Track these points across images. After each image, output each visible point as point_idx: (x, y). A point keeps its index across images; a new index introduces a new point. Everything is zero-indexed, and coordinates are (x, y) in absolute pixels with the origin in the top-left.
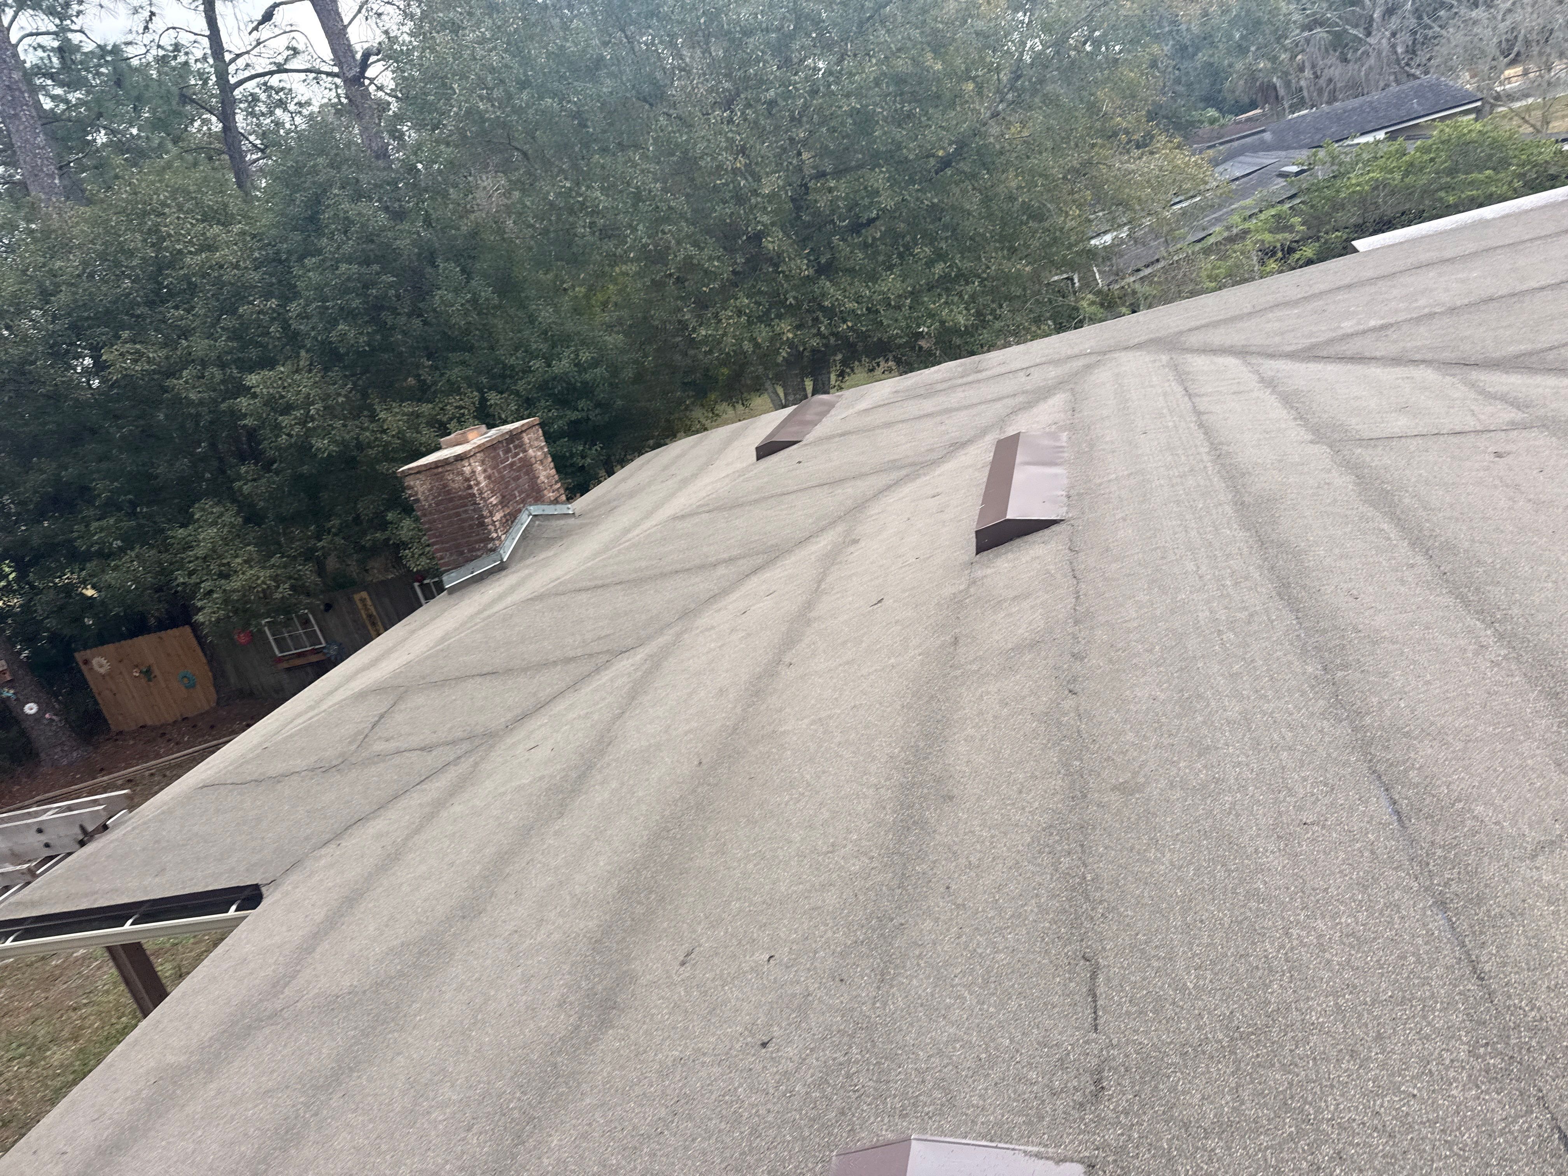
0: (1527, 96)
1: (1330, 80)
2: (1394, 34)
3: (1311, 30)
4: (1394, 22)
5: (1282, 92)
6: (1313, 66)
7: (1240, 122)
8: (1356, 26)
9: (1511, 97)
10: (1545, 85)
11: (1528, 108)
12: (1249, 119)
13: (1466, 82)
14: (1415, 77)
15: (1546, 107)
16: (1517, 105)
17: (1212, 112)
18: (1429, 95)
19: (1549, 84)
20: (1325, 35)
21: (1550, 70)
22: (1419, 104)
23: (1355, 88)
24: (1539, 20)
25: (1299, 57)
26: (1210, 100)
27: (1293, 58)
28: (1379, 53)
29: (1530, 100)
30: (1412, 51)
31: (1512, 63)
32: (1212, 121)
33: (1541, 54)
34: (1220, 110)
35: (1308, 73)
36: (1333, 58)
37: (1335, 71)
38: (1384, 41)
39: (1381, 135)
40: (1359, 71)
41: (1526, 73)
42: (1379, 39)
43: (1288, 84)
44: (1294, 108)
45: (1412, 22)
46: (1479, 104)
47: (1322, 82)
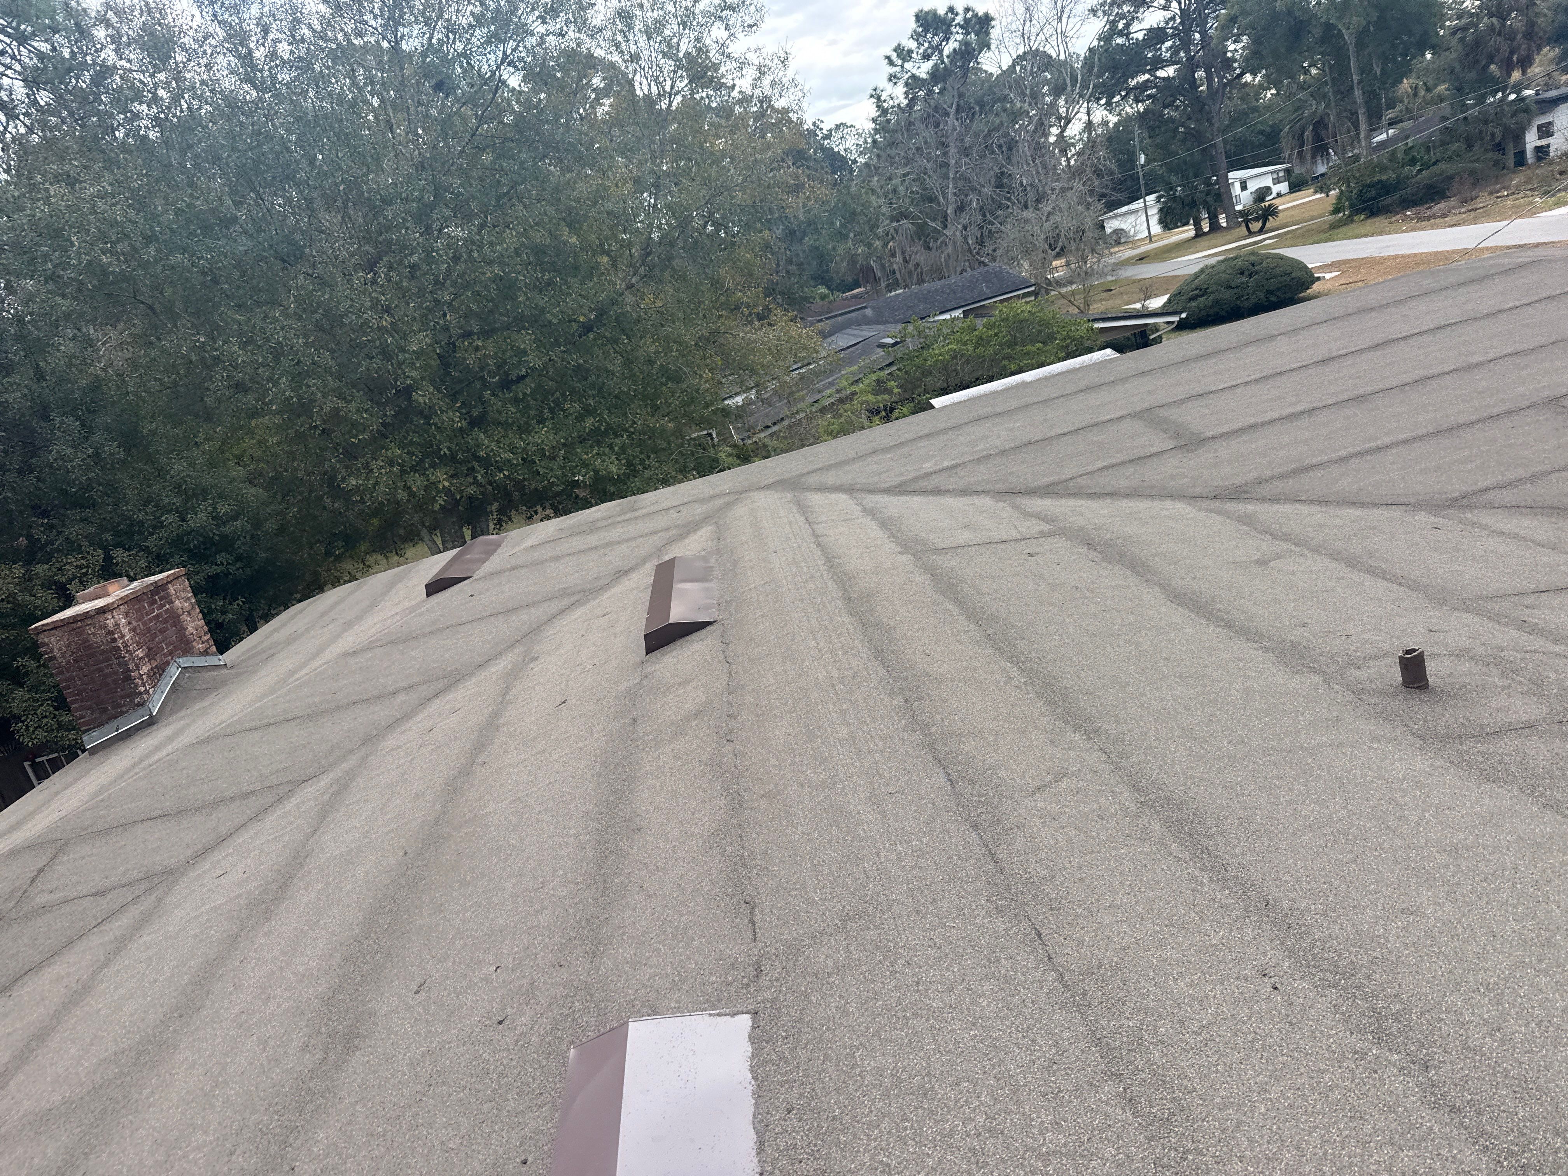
0: (1071, 283)
1: (917, 265)
2: (965, 228)
3: (898, 221)
4: (965, 219)
5: (879, 273)
6: (903, 253)
7: (846, 299)
8: (934, 220)
9: (1059, 283)
10: (1083, 275)
11: (1073, 293)
12: (855, 296)
13: (1025, 269)
14: (985, 265)
15: (1087, 291)
16: (1063, 290)
17: (822, 290)
18: (994, 280)
19: (1086, 273)
20: (910, 226)
21: (1086, 263)
22: (987, 287)
23: (938, 273)
24: (1074, 222)
25: (891, 244)
26: (821, 278)
27: (886, 244)
28: (955, 243)
29: (1074, 287)
30: (981, 243)
31: (1058, 256)
32: (823, 297)
33: (1077, 249)
34: (828, 287)
35: (899, 259)
36: (918, 247)
37: (920, 257)
38: (958, 233)
39: (958, 313)
40: (940, 257)
41: (1068, 264)
42: (954, 231)
43: (883, 267)
44: (890, 288)
45: (979, 218)
46: (1033, 288)
47: (911, 266)
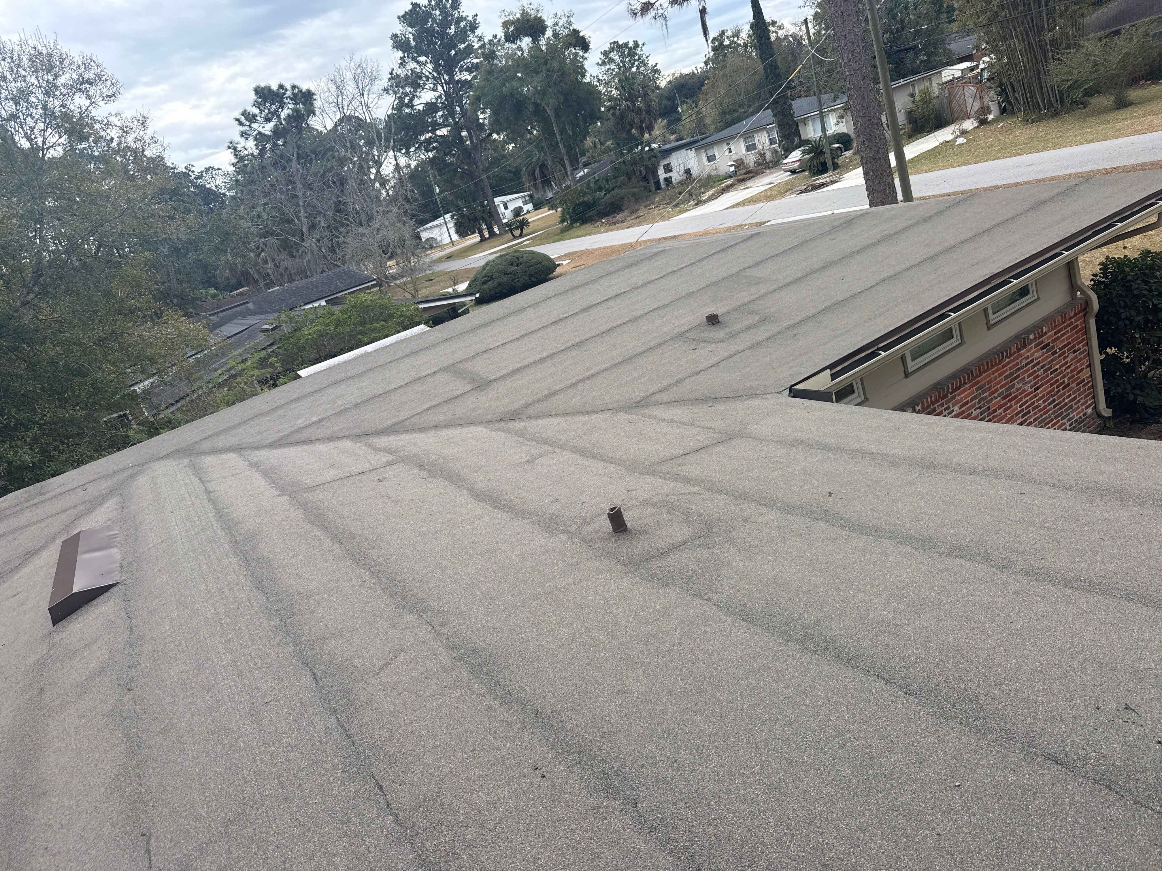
0: (403, 277)
1: (286, 269)
2: (318, 240)
3: (265, 238)
4: (317, 234)
5: (256, 276)
6: (273, 260)
7: (233, 296)
8: (293, 236)
9: (394, 277)
10: (410, 271)
11: (405, 283)
12: (241, 294)
13: (368, 269)
14: (338, 266)
15: (414, 282)
16: (398, 282)
17: (213, 291)
18: (345, 277)
19: (411, 270)
20: (276, 241)
21: (410, 262)
22: (340, 282)
23: (303, 273)
24: (396, 235)
25: (263, 254)
26: (209, 283)
27: (259, 255)
28: (312, 252)
29: (405, 279)
30: (333, 250)
31: (391, 258)
32: (214, 296)
33: (402, 253)
34: (216, 289)
35: (270, 265)
36: (284, 255)
37: (288, 263)
38: (313, 245)
39: (323, 303)
40: (303, 262)
41: (398, 264)
42: (310, 243)
43: (259, 273)
44: (268, 286)
45: (327, 233)
46: (374, 282)
47: (281, 269)
